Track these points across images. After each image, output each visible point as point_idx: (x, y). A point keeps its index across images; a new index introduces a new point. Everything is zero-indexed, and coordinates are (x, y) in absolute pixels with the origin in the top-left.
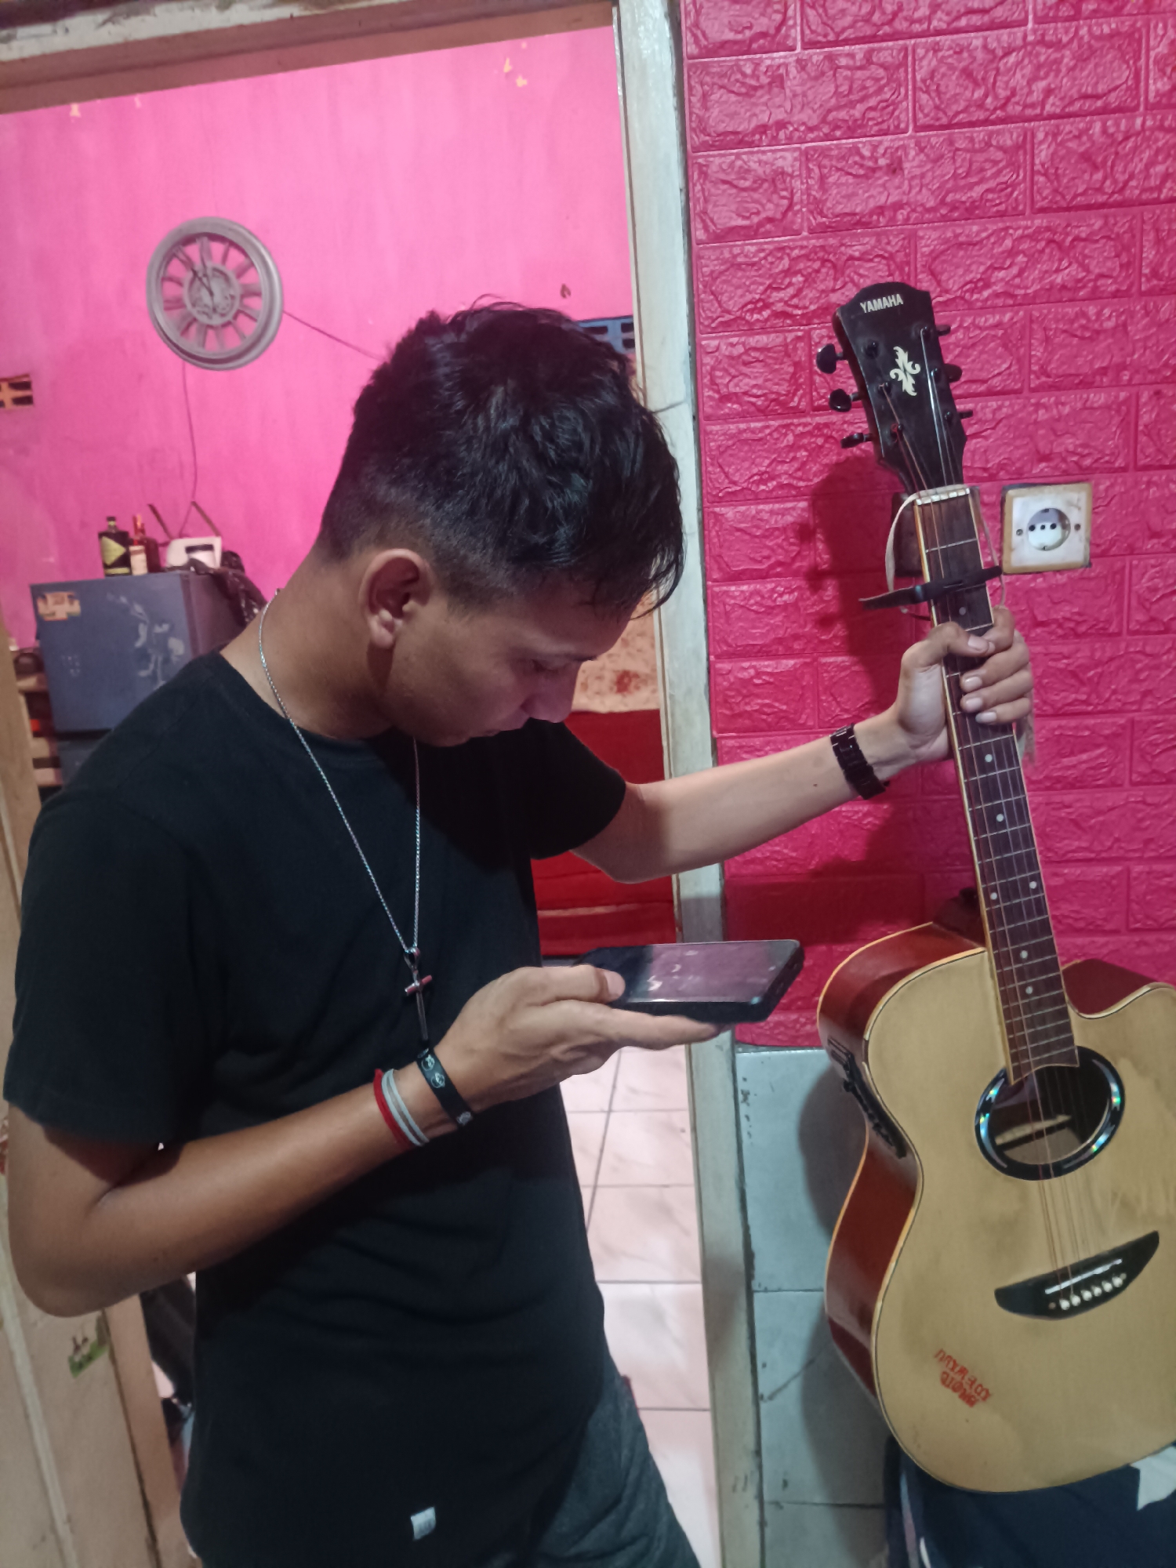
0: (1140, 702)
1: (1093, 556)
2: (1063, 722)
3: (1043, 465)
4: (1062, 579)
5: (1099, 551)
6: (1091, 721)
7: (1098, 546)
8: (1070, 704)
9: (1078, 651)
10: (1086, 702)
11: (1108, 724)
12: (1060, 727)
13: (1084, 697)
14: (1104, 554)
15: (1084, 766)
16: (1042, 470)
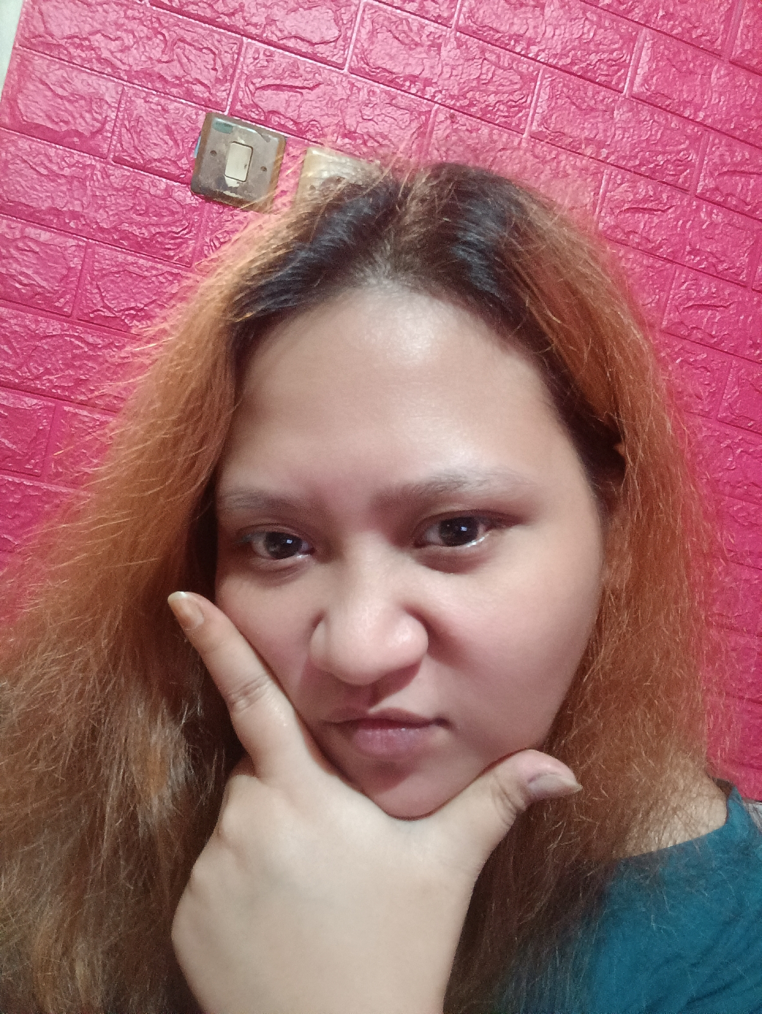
3: (347, 140)
16: (345, 145)
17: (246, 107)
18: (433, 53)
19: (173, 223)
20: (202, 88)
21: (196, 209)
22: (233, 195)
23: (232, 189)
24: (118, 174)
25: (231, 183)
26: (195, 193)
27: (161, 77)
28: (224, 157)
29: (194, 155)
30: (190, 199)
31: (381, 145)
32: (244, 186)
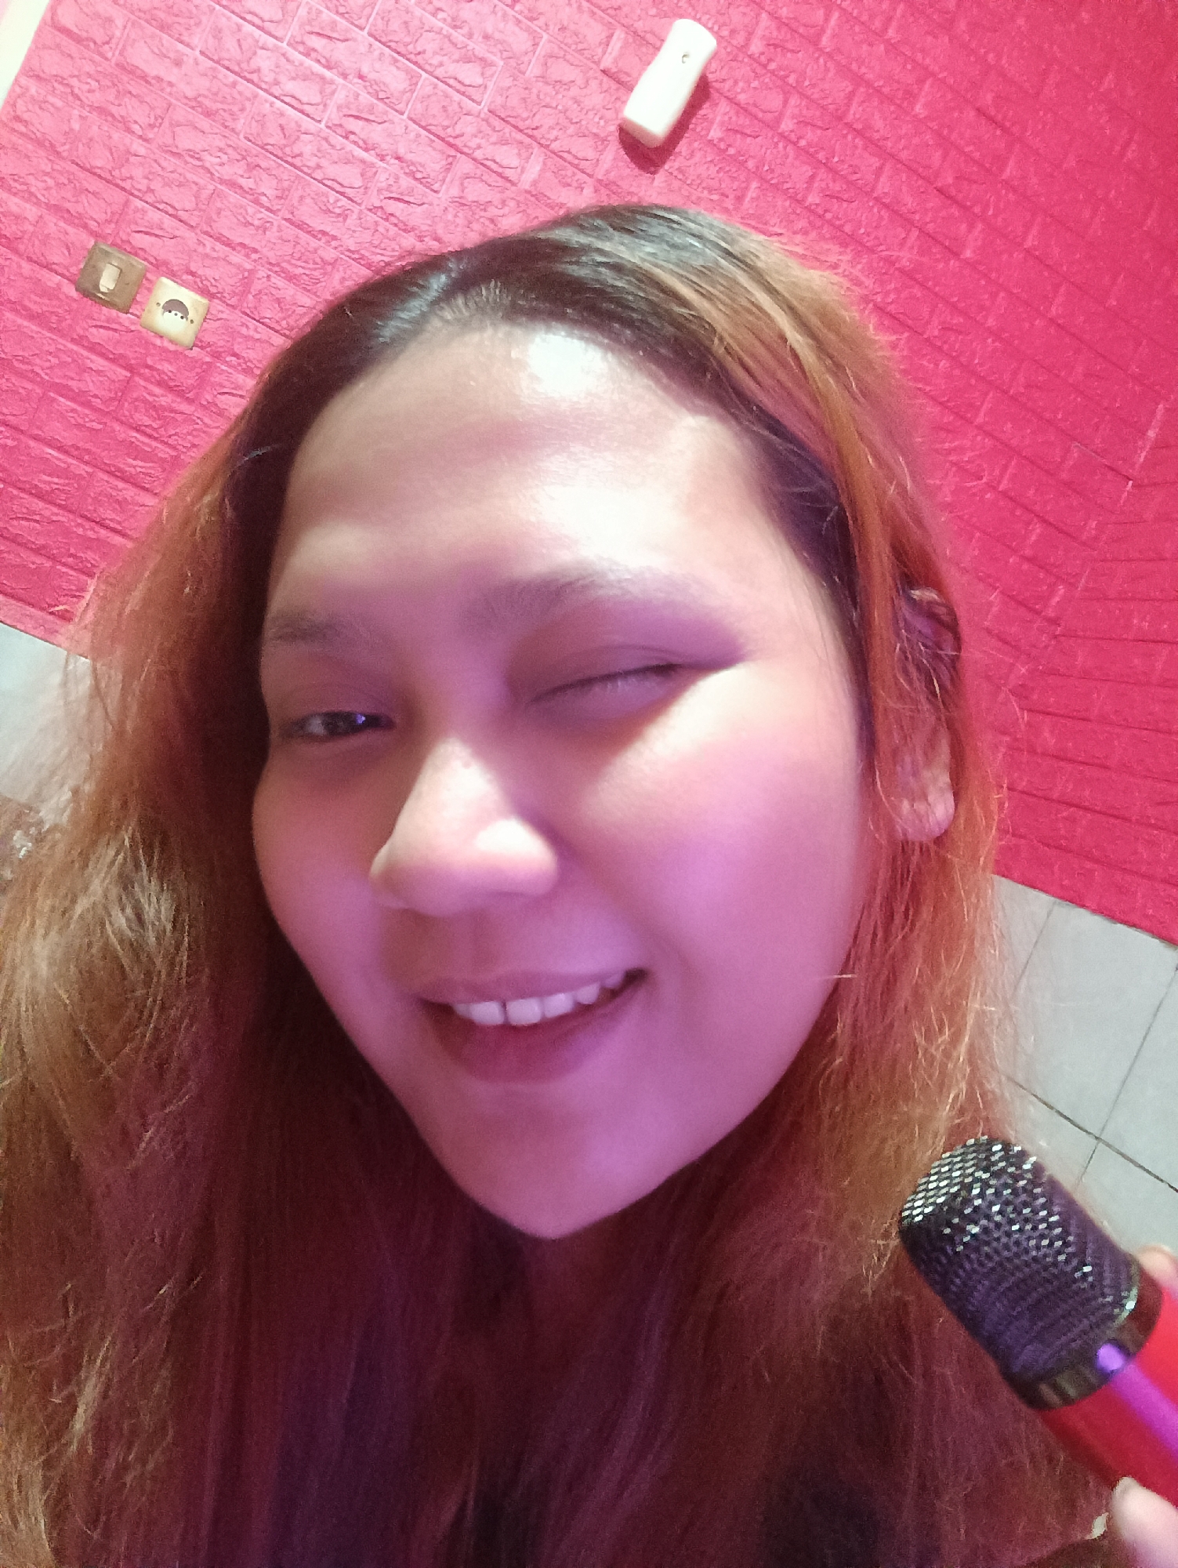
0: (188, 449)
1: (195, 345)
2: (138, 436)
4: (172, 348)
5: (199, 343)
6: (154, 444)
7: (201, 341)
8: (146, 426)
9: (162, 396)
10: (155, 429)
11: (164, 452)
12: (136, 437)
13: (156, 426)
14: (202, 348)
15: (139, 469)
17: (122, 241)
18: (260, 232)
19: (59, 307)
20: (96, 224)
21: (75, 300)
22: (103, 297)
23: (103, 293)
24: (26, 267)
25: (103, 289)
26: (77, 290)
27: (68, 211)
28: (102, 271)
29: (82, 266)
30: (74, 293)
31: (212, 285)
32: (111, 293)
